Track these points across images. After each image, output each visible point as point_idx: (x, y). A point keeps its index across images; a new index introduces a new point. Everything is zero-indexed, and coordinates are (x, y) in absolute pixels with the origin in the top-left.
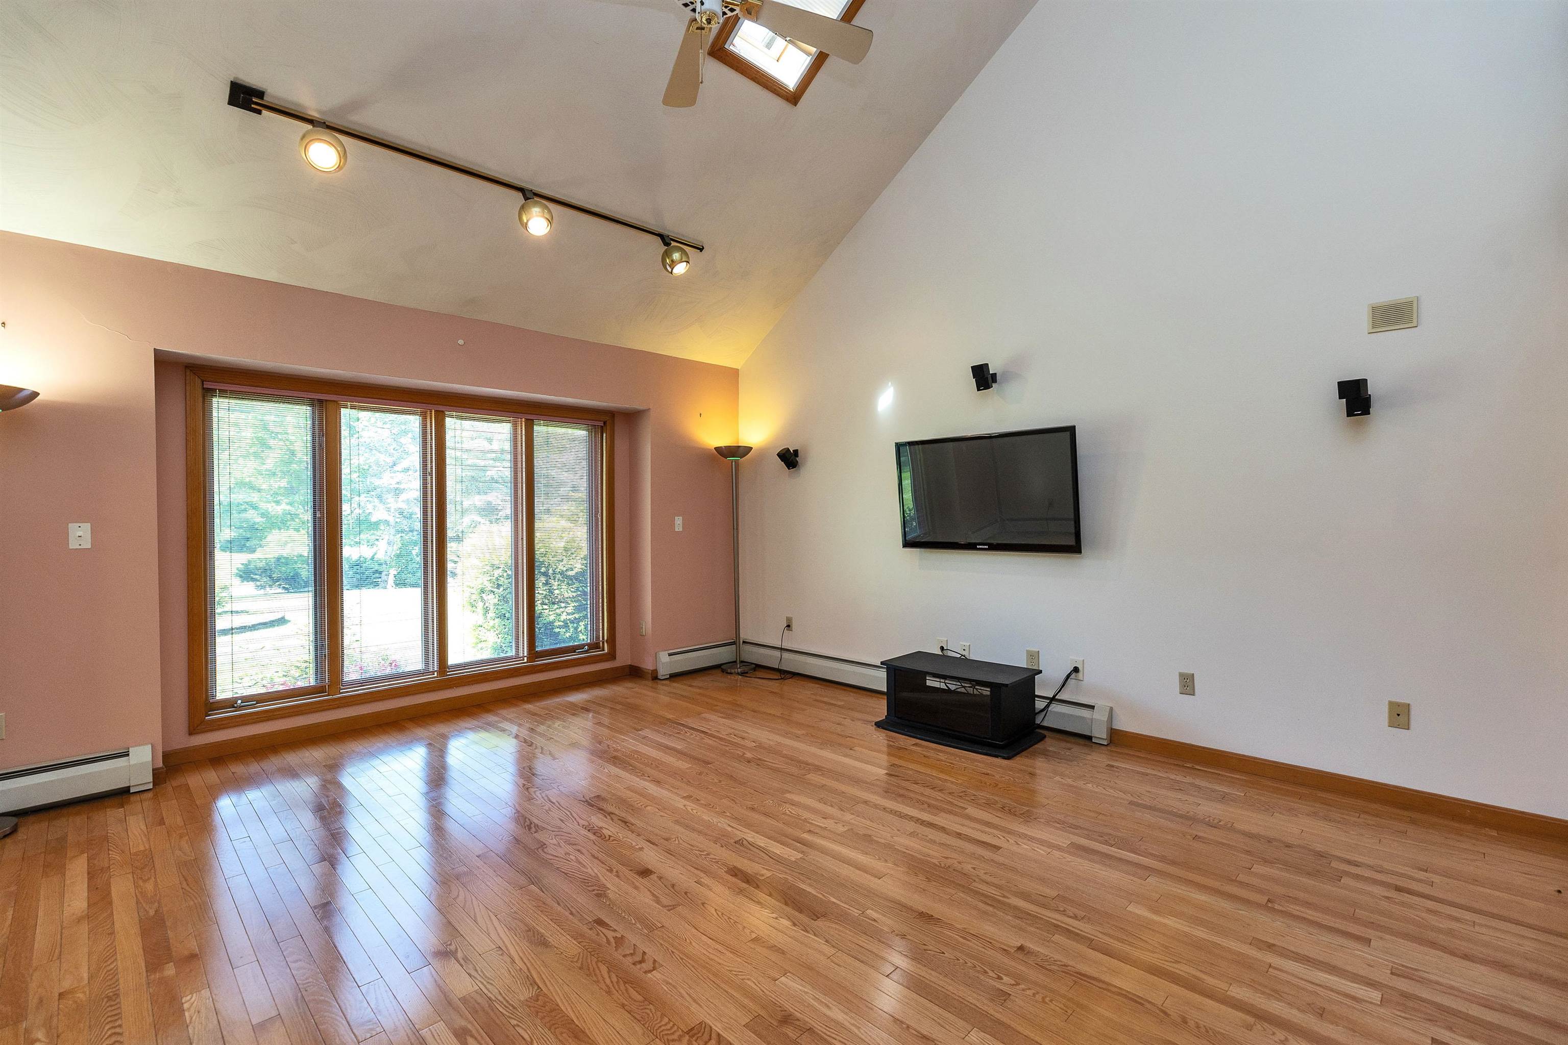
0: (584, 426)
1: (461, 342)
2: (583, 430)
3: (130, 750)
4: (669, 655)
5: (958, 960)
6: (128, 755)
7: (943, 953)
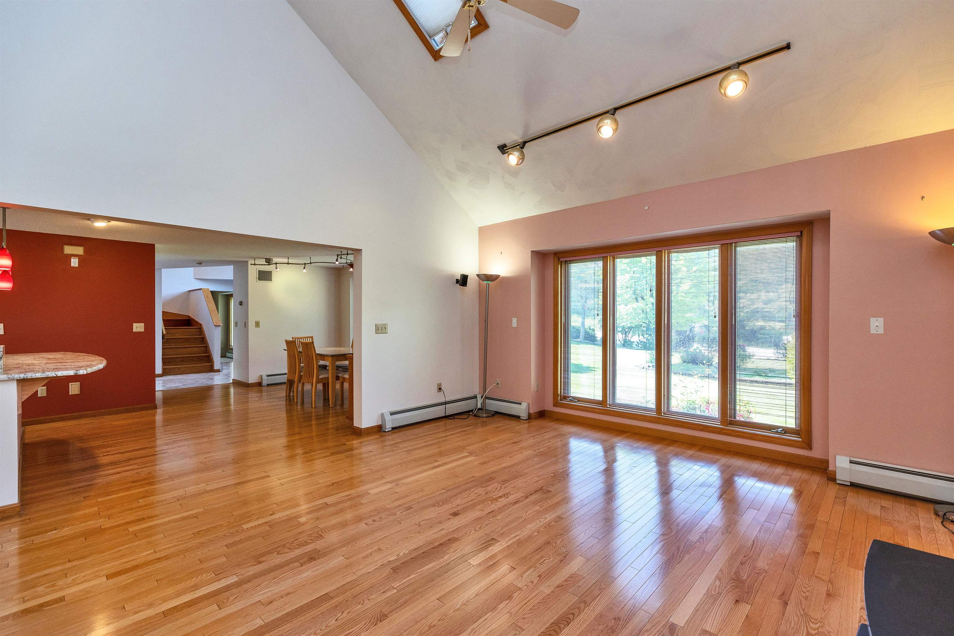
0: (791, 238)
1: (646, 208)
2: (791, 241)
3: (522, 403)
4: (850, 462)
5: (326, 627)
6: (521, 404)
7: (336, 620)
